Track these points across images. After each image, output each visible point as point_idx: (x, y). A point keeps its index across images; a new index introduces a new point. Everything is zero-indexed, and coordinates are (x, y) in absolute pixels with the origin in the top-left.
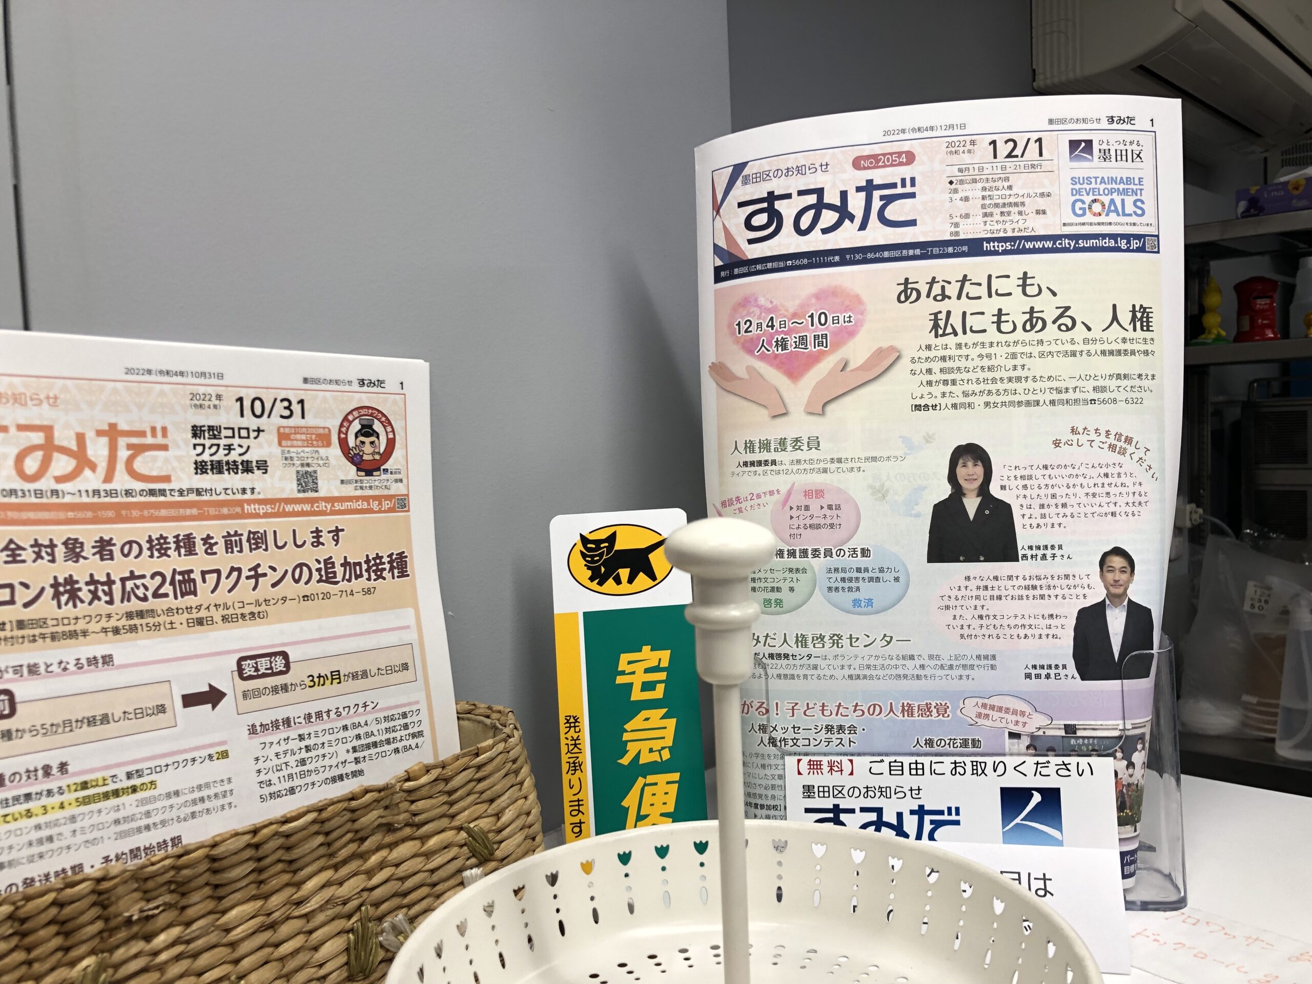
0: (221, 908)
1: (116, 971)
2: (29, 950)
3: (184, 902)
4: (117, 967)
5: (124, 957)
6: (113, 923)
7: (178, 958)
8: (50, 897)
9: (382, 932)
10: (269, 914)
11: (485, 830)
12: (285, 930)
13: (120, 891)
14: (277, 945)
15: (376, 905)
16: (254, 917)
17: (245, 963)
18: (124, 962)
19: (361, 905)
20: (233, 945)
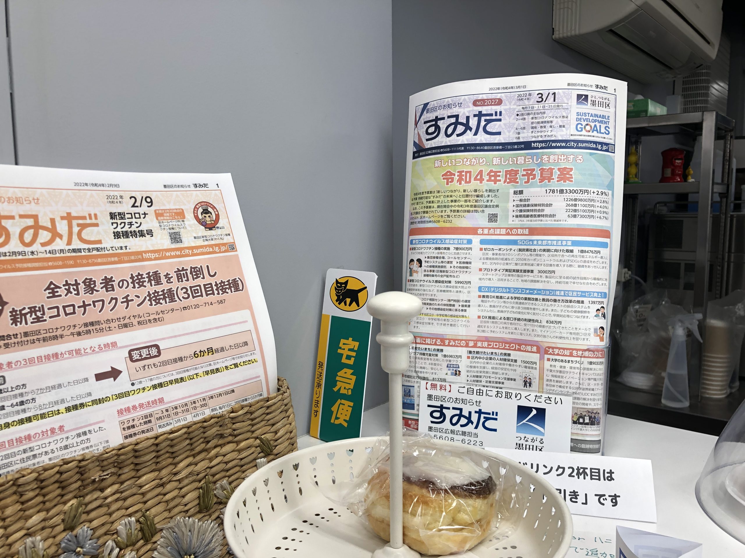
0: (138, 475)
1: (86, 507)
2: (44, 496)
3: (120, 472)
4: (86, 505)
5: (91, 499)
6: (86, 482)
7: (117, 500)
8: (56, 469)
9: (216, 489)
10: (161, 479)
11: (269, 439)
12: (169, 487)
13: (90, 466)
14: (165, 495)
15: (213, 475)
16: (154, 480)
17: (149, 503)
18: (90, 502)
19: (206, 475)
20: (143, 494)
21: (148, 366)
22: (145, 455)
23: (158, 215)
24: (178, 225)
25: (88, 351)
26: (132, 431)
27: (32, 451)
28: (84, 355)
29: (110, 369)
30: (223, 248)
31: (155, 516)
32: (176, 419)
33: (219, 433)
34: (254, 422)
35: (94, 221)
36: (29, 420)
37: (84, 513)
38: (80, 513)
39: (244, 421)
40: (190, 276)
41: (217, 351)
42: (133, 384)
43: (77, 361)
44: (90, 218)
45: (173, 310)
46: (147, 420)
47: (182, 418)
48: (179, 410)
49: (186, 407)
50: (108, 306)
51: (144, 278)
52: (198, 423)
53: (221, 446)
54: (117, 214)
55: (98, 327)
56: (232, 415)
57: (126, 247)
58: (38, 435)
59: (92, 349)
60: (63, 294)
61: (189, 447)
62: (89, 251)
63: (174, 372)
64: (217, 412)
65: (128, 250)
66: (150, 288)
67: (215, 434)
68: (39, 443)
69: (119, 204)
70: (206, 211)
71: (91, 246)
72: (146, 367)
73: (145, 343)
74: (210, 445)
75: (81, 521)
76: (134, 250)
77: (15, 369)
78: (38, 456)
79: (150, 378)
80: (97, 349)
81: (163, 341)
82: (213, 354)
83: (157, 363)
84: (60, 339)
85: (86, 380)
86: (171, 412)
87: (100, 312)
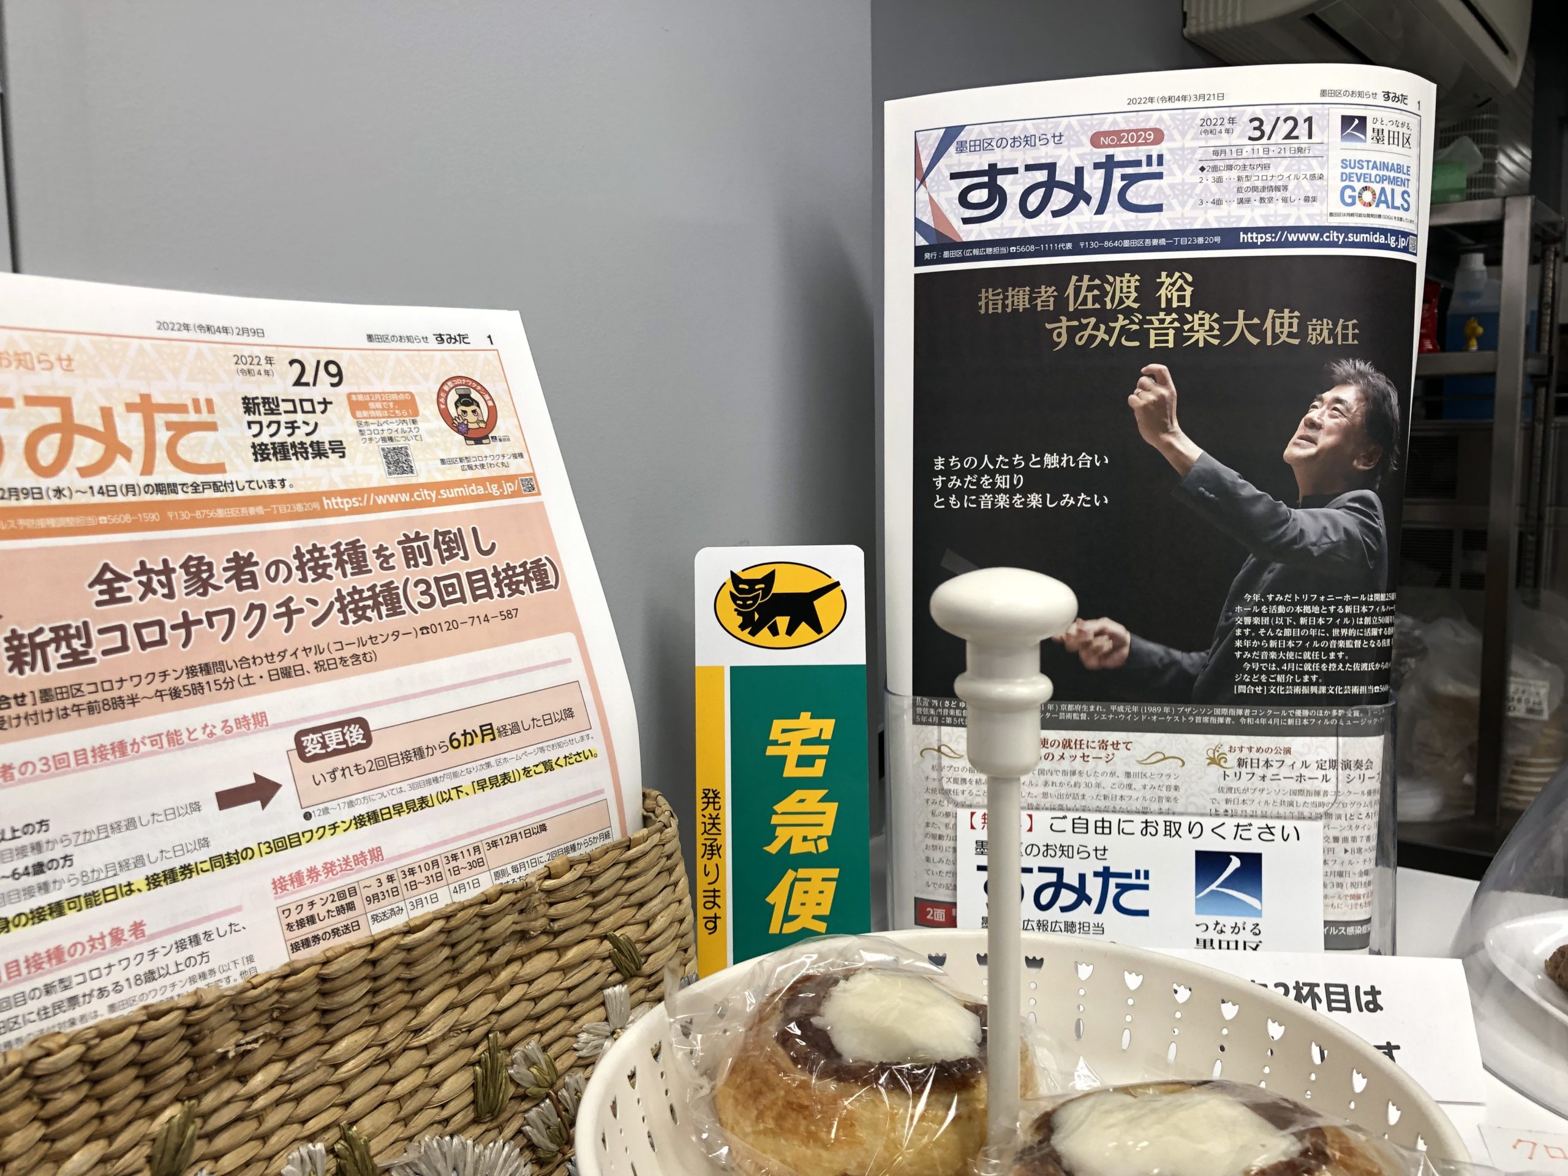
0: (328, 1038)
1: (205, 1122)
2: (101, 1099)
3: (287, 1032)
4: (205, 1117)
5: (216, 1103)
6: (203, 1063)
7: (279, 1102)
8: (132, 1031)
9: (513, 1063)
10: (383, 1045)
11: (633, 939)
12: (403, 1063)
13: (214, 1021)
14: (393, 1083)
15: (506, 1031)
16: (367, 1048)
17: (357, 1106)
18: (215, 1110)
19: (489, 1032)
20: (343, 1084)
21: (343, 770)
22: (345, 988)
23: (356, 405)
24: (403, 431)
25: (199, 734)
26: (308, 931)
27: (66, 988)
28: (189, 746)
29: (252, 781)
30: (508, 488)
31: (372, 1136)
32: (413, 900)
33: (518, 927)
34: (598, 899)
35: (205, 417)
36: (57, 909)
37: (200, 1137)
38: (192, 1137)
39: (574, 899)
40: (434, 553)
41: (503, 731)
42: (308, 816)
43: (171, 760)
44: (198, 410)
45: (396, 634)
46: (343, 902)
47: (427, 895)
48: (419, 877)
49: (436, 870)
50: (243, 626)
51: (327, 557)
52: (471, 906)
53: (523, 959)
54: (260, 401)
55: (220, 676)
56: (549, 883)
57: (283, 481)
58: (79, 947)
59: (208, 731)
60: (135, 595)
61: (447, 966)
62: (196, 491)
63: (404, 785)
64: (509, 879)
65: (288, 490)
66: (342, 582)
67: (508, 932)
68: (84, 967)
69: (264, 377)
70: (465, 400)
71: (200, 478)
72: (339, 774)
73: (334, 714)
74: (498, 957)
75: (193, 1159)
76: (302, 490)
77: (21, 782)
78: (81, 1000)
79: (347, 800)
80: (218, 732)
81: (376, 710)
82: (494, 739)
83: (364, 764)
84: (129, 707)
85: (196, 807)
86: (400, 882)
87: (224, 638)
